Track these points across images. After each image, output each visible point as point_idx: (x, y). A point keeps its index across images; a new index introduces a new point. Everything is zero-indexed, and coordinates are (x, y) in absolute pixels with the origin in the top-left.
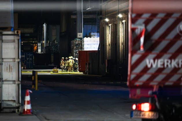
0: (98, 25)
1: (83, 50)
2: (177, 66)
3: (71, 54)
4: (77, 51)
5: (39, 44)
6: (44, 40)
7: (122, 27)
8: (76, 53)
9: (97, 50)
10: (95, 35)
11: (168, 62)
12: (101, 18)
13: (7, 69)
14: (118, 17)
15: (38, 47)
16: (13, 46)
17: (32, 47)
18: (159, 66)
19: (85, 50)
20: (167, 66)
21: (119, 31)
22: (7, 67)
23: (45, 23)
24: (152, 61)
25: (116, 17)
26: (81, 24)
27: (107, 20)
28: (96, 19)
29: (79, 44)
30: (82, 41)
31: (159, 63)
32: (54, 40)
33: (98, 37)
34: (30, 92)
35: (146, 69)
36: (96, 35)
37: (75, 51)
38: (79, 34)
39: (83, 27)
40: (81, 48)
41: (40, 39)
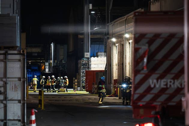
0: (105, 45)
1: (90, 70)
2: (180, 86)
3: (78, 74)
4: (84, 70)
5: (47, 64)
6: (51, 60)
7: (129, 47)
8: (83, 73)
9: (104, 70)
10: (102, 55)
11: (171, 82)
12: (108, 38)
13: (12, 89)
14: (125, 37)
15: (46, 67)
16: (19, 66)
17: (40, 67)
18: (162, 86)
19: (92, 69)
20: (170, 86)
21: (126, 51)
22: (13, 87)
23: (52, 43)
24: (155, 81)
25: (123, 37)
26: (88, 44)
27: (114, 40)
28: (103, 39)
29: (87, 64)
30: (89, 61)
31: (162, 84)
32: (62, 60)
33: (105, 57)
34: (35, 112)
35: (149, 89)
36: (104, 54)
37: (82, 71)
38: (86, 54)
39: (91, 47)
40: (88, 68)
41: (48, 59)
